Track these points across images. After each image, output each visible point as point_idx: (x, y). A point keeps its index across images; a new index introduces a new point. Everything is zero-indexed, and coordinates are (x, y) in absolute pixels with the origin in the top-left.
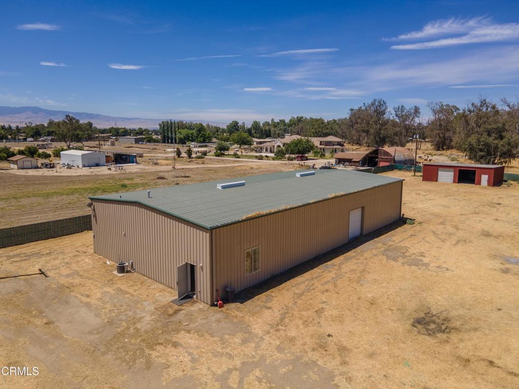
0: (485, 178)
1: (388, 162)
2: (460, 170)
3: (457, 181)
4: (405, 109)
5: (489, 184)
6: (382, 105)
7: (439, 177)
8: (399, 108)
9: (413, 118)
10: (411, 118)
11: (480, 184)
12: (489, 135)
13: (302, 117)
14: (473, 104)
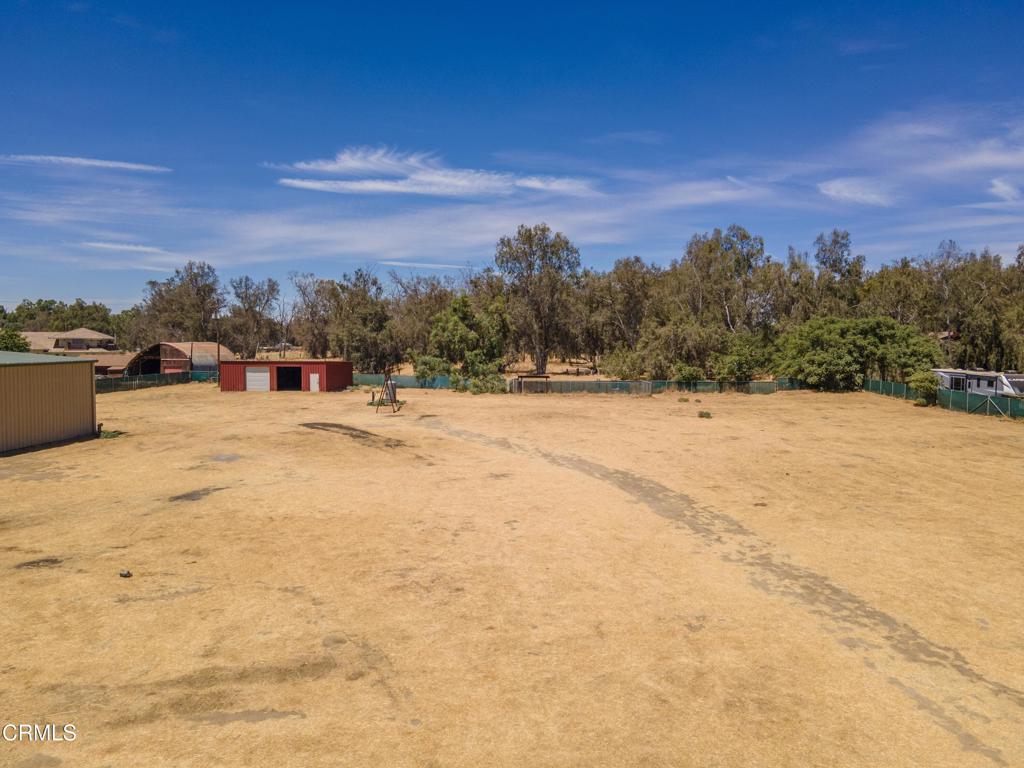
0: (314, 379)
1: (180, 368)
2: (278, 368)
3: (276, 387)
4: (253, 284)
5: (321, 390)
6: (207, 274)
7: (248, 383)
8: (241, 282)
9: (267, 301)
10: (264, 302)
11: (309, 390)
12: (365, 324)
13: (53, 302)
14: (345, 276)
